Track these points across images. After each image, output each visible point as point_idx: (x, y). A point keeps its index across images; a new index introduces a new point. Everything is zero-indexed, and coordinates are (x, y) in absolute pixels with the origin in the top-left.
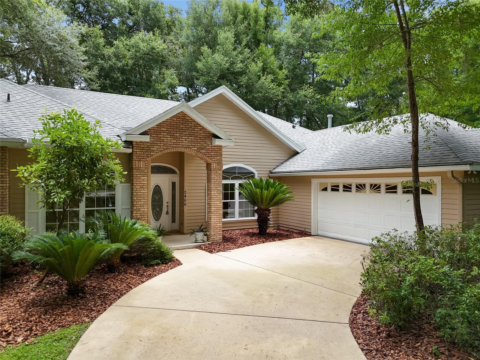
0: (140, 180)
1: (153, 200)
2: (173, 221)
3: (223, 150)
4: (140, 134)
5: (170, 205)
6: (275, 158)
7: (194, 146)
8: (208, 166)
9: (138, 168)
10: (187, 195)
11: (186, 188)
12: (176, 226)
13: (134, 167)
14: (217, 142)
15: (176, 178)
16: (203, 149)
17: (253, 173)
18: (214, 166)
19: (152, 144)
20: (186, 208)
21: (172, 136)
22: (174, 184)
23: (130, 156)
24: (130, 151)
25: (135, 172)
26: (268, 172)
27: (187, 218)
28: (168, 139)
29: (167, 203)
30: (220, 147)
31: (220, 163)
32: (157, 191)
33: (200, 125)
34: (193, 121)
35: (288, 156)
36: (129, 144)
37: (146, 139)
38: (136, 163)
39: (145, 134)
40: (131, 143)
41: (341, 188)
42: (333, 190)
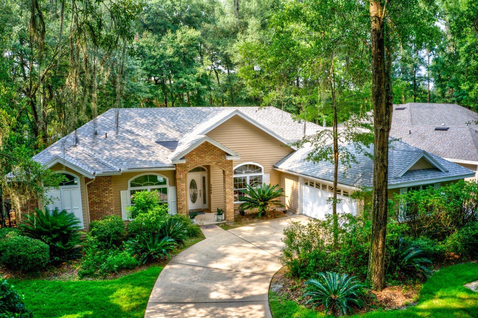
0: (181, 185)
2: (205, 202)
3: (233, 163)
5: (202, 192)
7: (214, 162)
8: (224, 172)
9: (180, 179)
10: (212, 186)
11: (212, 182)
12: (206, 206)
13: (177, 178)
14: (229, 158)
15: (205, 174)
16: (219, 162)
17: (260, 168)
18: (227, 172)
19: (187, 163)
20: (212, 195)
22: (204, 178)
23: (175, 172)
24: (174, 169)
25: (178, 181)
26: (271, 166)
27: (213, 202)
29: (200, 191)
30: (231, 161)
31: (231, 171)
32: (193, 183)
33: (217, 148)
34: (212, 145)
35: (288, 153)
37: (184, 162)
38: (178, 176)
39: (183, 158)
40: (175, 165)
41: (315, 185)
42: (311, 185)
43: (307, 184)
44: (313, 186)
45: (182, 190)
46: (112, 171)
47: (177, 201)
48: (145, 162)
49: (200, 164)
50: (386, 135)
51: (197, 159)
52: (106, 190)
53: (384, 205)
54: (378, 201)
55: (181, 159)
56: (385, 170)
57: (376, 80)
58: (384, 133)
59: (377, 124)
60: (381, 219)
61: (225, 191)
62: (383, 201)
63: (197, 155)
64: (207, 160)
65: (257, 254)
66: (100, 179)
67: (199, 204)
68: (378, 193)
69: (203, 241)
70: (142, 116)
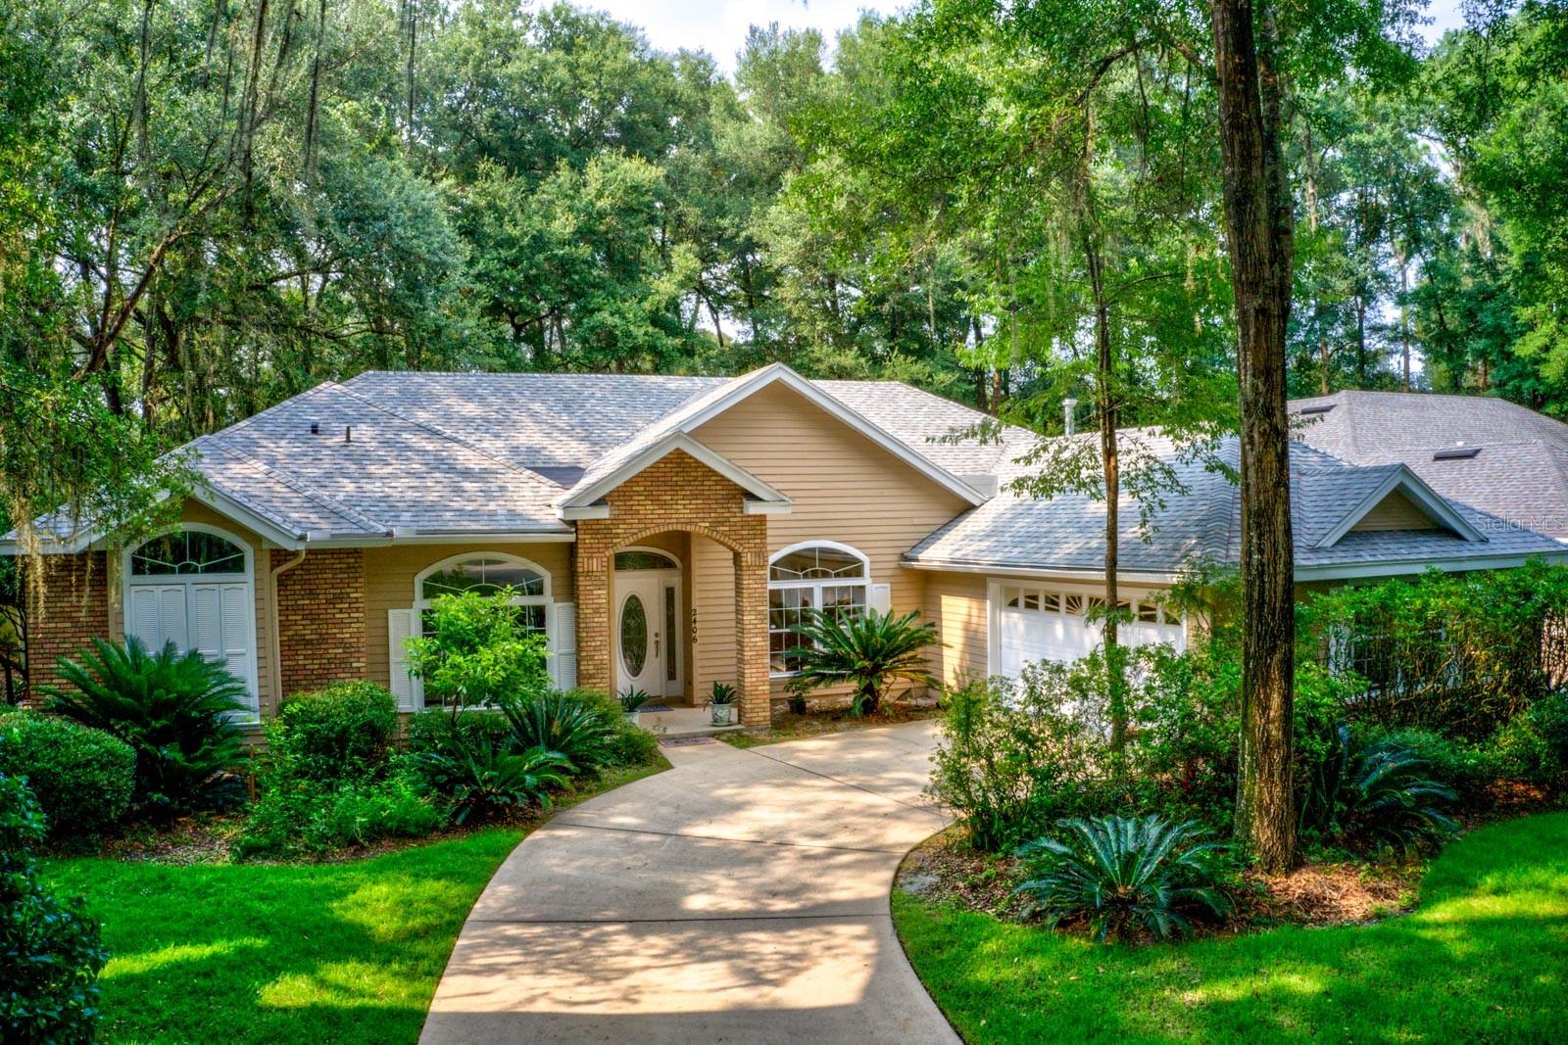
0: (594, 595)
1: (626, 630)
2: (671, 675)
3: (769, 525)
4: (592, 505)
5: (663, 639)
6: (916, 521)
7: (703, 520)
8: (737, 556)
9: (589, 573)
10: (698, 618)
11: (696, 604)
12: (677, 688)
13: (580, 570)
14: (753, 509)
15: (675, 580)
16: (722, 524)
17: (858, 561)
18: (748, 558)
19: (615, 521)
20: (696, 647)
21: (657, 501)
22: (670, 592)
23: (571, 549)
24: (571, 538)
25: (582, 581)
26: (895, 558)
27: (700, 671)
29: (656, 635)
30: (761, 520)
31: (761, 553)
32: (634, 609)
33: (715, 473)
34: (700, 465)
35: (951, 514)
36: (571, 525)
37: (603, 513)
38: (583, 563)
39: (600, 502)
40: (574, 523)
41: (1042, 603)
42: (1029, 606)
43: (1014, 604)
44: (1035, 607)
45: (596, 611)
46: (362, 532)
47: (579, 649)
48: (474, 515)
49: (658, 525)
50: (1275, 327)
51: (648, 509)
52: (340, 598)
53: (1281, 567)
54: (1261, 551)
55: (594, 504)
56: (1279, 446)
57: (1233, 152)
58: (1269, 323)
59: (1243, 293)
60: (1274, 615)
61: (739, 621)
62: (1276, 551)
63: (649, 496)
64: (682, 514)
65: (849, 802)
66: (322, 558)
67: (652, 678)
68: (1259, 525)
69: (666, 774)
70: (467, 395)
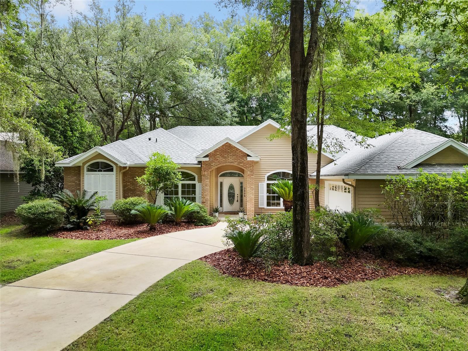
0: (205, 181)
1: (229, 193)
2: (241, 206)
4: (204, 157)
13: (202, 174)
14: (249, 159)
16: (241, 163)
18: (248, 173)
19: (210, 162)
20: (245, 198)
21: (223, 157)
22: (241, 183)
23: (200, 169)
24: (200, 166)
25: (202, 177)
28: (220, 159)
29: (238, 195)
30: (252, 162)
31: (252, 171)
32: (231, 188)
33: (239, 149)
36: (200, 162)
39: (206, 157)
42: (333, 189)
47: (202, 195)
49: (223, 163)
63: (221, 155)
64: (230, 160)
67: (236, 206)
